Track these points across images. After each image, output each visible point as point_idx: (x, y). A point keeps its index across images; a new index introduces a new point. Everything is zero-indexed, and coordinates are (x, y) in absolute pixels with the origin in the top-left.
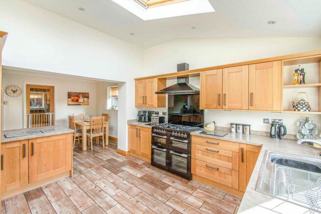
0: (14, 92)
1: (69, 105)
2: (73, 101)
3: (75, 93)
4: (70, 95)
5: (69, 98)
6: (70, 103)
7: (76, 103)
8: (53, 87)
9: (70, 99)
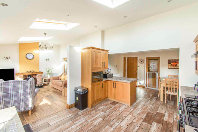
0: (141, 61)
1: (169, 68)
2: (172, 65)
3: (174, 60)
4: (170, 62)
5: (169, 63)
6: (170, 67)
7: (175, 67)
8: (159, 57)
9: (170, 65)
